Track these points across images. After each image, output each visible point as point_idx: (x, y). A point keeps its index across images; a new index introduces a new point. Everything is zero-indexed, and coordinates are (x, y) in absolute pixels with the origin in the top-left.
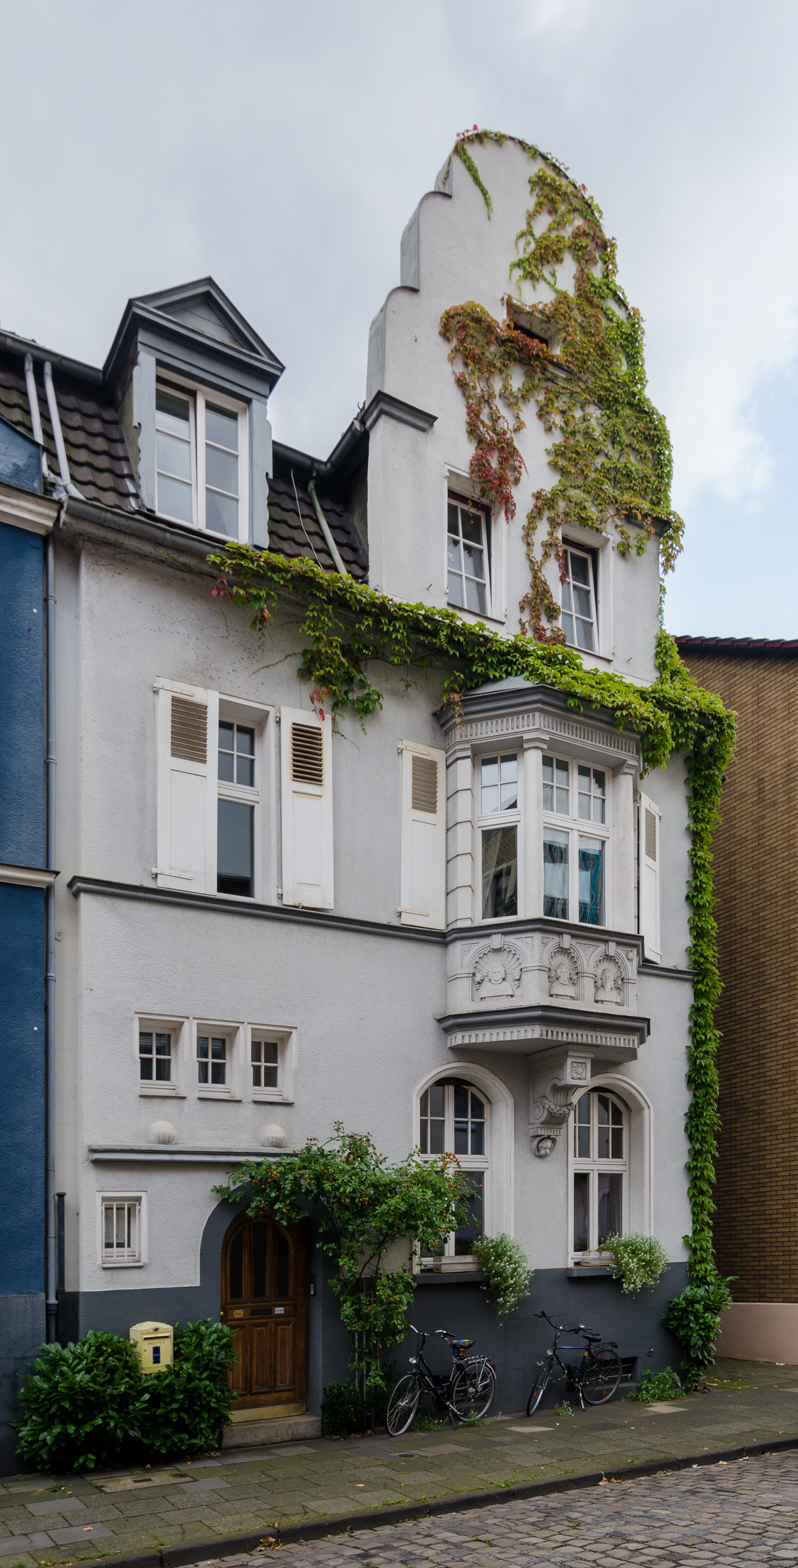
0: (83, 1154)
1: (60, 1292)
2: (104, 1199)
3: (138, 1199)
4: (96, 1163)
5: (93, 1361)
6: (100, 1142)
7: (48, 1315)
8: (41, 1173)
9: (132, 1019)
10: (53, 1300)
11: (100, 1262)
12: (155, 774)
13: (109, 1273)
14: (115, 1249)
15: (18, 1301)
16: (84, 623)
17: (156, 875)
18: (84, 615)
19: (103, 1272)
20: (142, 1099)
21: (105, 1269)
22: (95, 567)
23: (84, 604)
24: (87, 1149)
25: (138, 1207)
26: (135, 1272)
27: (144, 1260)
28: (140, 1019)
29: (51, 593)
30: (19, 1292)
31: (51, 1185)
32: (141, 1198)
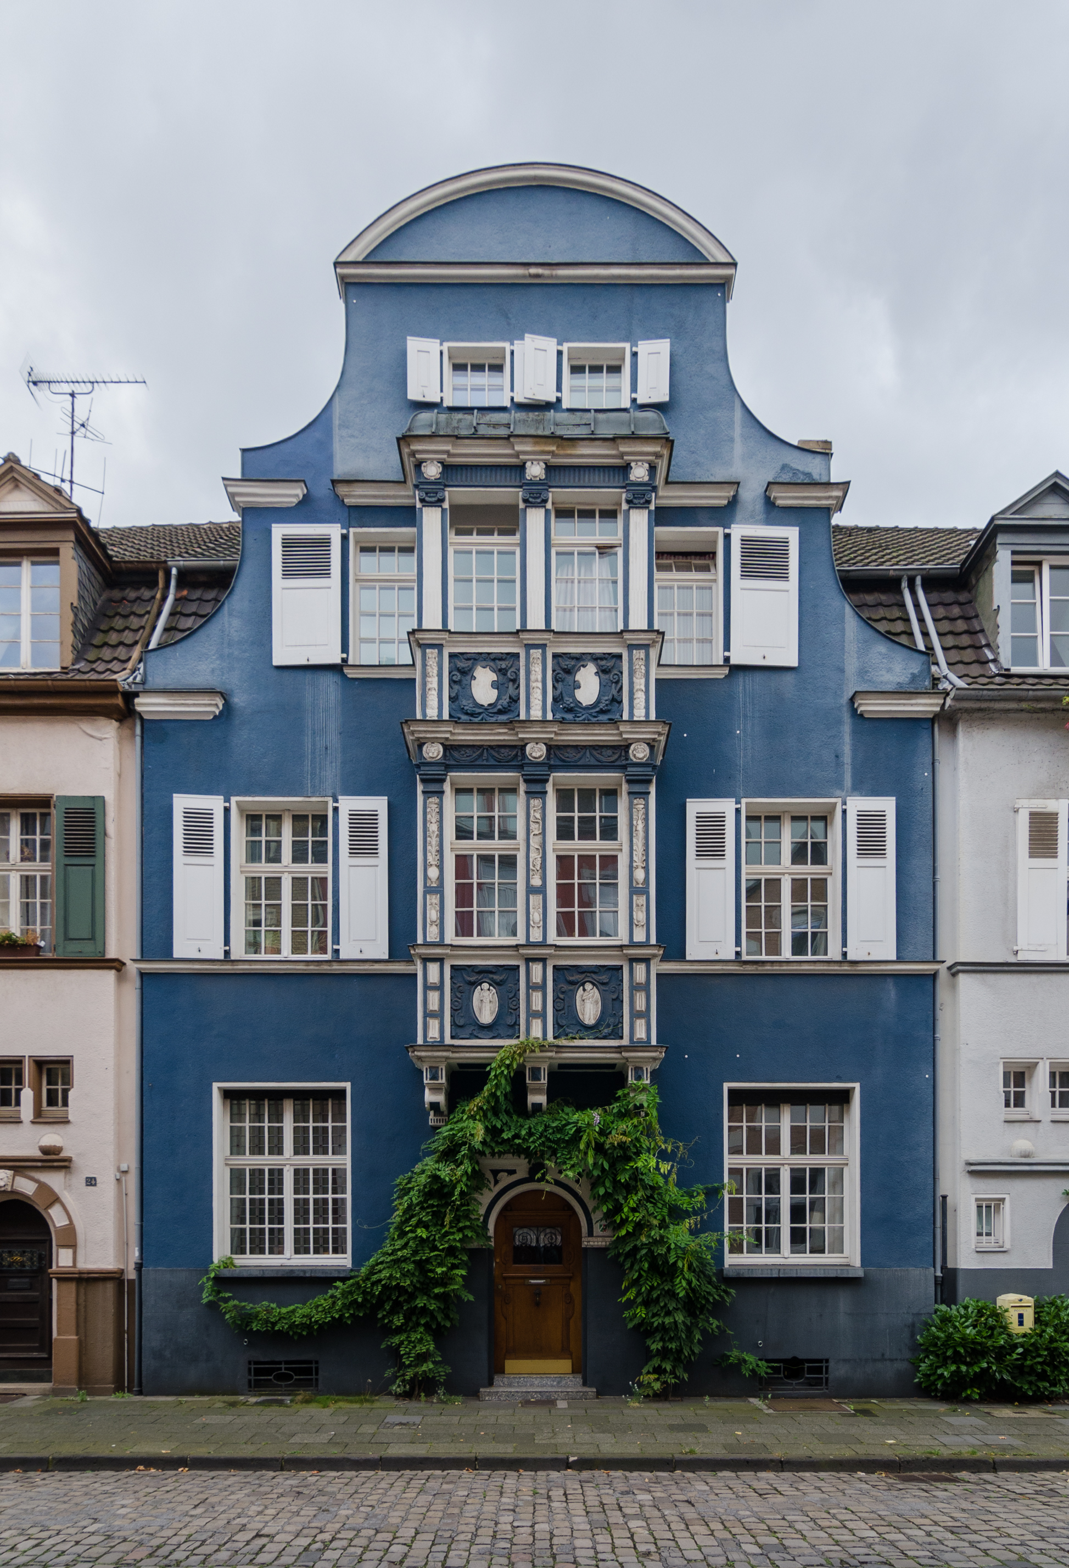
0: (960, 1167)
1: (944, 1267)
2: (977, 1200)
3: (1003, 1200)
4: (972, 1173)
5: (976, 1320)
6: (974, 1158)
7: (936, 1284)
8: (930, 1181)
9: (998, 1063)
10: (939, 1274)
11: (974, 1247)
12: (1016, 874)
13: (981, 1255)
14: (984, 1237)
15: (915, 1272)
16: (961, 773)
17: (1017, 952)
18: (961, 767)
19: (976, 1254)
20: (1006, 1124)
21: (978, 1252)
22: (970, 730)
23: (961, 760)
24: (964, 1163)
25: (1002, 1206)
26: (1000, 1255)
27: (1007, 1246)
28: (1004, 1062)
29: (936, 758)
30: (915, 1266)
31: (937, 1189)
32: (1004, 1199)
